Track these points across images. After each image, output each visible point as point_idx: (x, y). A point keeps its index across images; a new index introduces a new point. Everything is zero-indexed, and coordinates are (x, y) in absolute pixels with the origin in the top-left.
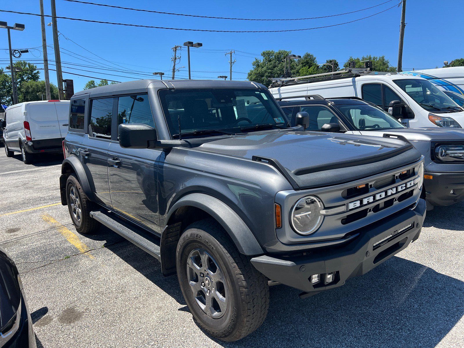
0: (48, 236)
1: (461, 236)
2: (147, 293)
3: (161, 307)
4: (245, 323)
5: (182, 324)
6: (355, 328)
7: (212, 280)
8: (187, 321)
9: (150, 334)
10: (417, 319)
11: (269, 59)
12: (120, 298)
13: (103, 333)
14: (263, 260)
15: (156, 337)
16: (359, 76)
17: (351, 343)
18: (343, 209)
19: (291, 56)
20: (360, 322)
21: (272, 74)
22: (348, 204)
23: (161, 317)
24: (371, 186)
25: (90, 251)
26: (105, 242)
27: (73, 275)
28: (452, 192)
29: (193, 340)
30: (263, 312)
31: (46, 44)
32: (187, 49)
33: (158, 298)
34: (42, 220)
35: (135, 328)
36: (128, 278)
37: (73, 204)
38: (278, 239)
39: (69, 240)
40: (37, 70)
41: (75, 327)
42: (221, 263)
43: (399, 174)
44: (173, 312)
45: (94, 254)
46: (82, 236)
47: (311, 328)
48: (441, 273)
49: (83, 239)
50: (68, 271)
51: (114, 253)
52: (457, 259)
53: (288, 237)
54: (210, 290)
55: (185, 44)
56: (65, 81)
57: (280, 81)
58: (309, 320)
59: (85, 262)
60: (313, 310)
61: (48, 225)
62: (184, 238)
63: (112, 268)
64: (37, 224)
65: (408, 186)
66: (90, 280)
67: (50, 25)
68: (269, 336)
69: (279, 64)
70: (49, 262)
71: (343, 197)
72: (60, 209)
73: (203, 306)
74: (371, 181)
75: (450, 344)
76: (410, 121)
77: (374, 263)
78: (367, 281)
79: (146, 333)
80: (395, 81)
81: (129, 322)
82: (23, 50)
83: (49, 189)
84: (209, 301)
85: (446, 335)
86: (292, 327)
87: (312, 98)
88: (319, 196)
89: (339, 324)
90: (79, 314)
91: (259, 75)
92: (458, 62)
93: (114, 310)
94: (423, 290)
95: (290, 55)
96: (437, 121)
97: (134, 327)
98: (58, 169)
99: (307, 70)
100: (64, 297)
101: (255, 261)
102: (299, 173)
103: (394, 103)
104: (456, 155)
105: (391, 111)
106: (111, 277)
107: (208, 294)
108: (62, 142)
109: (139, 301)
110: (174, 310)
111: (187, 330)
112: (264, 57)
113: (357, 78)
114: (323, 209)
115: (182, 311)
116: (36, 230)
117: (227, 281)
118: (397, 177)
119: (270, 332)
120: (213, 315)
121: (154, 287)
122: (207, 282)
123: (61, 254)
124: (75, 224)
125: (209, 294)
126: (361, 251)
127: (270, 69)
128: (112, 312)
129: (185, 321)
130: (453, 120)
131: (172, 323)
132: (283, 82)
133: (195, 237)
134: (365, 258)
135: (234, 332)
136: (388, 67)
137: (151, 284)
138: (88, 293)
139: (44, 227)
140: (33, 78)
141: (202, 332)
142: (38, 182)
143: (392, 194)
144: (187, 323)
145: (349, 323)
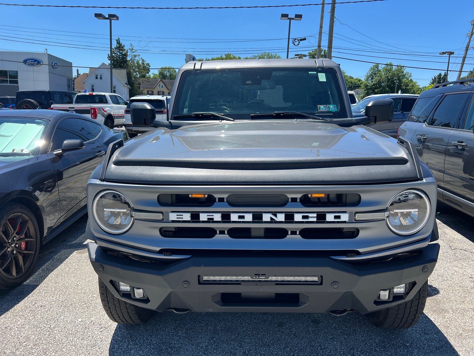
18: (159, 216)
22: (168, 213)
24: (221, 199)
31: (322, 31)
43: (297, 196)
65: (330, 219)
71: (160, 203)
82: (302, 38)
88: (123, 192)
102: (120, 163)
114: (132, 211)
118: (294, 199)
134: (181, 289)
143: (276, 222)
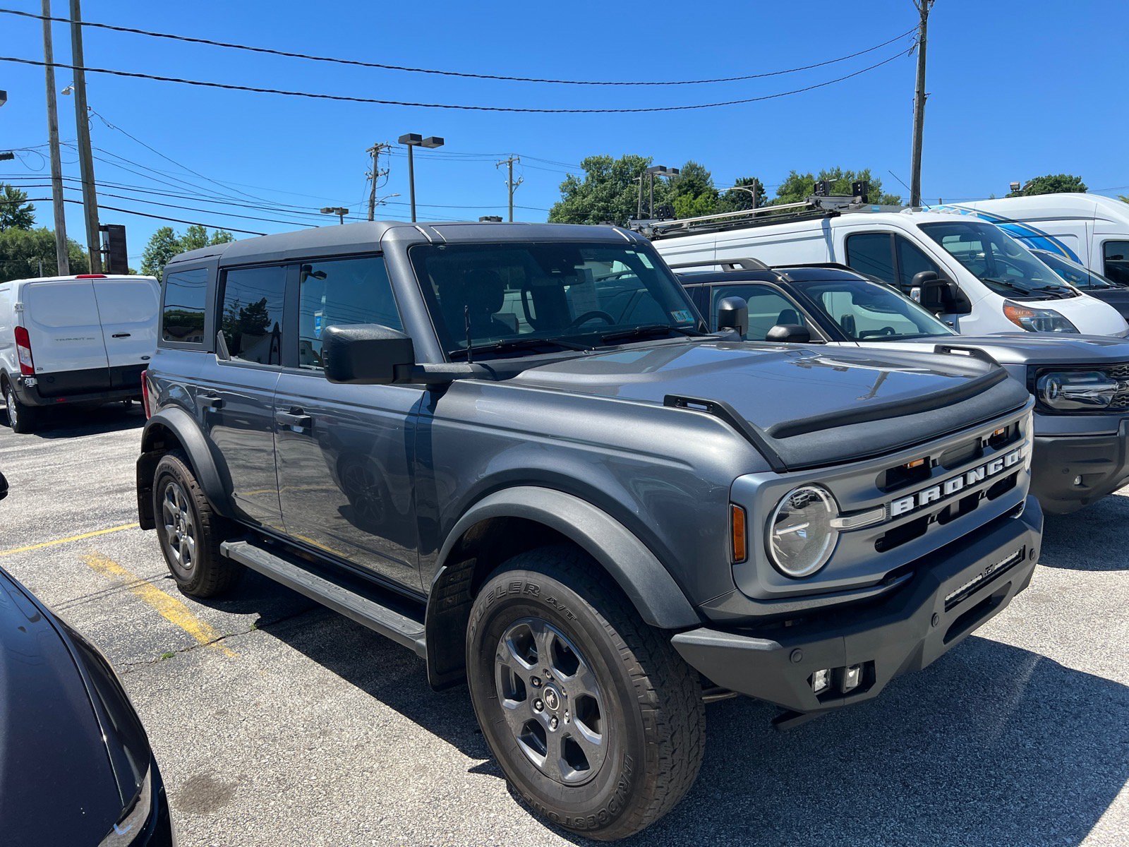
0: (109, 606)
1: (1103, 583)
2: (385, 735)
3: (425, 767)
4: (653, 793)
5: (483, 804)
6: (898, 800)
7: (564, 694)
8: (496, 797)
9: (409, 831)
10: (1036, 773)
11: (600, 176)
12: (320, 750)
13: (294, 832)
14: (702, 638)
15: (427, 838)
16: (838, 214)
17: (895, 834)
18: (879, 515)
19: (655, 169)
20: (908, 786)
21: (608, 212)
22: (889, 504)
23: (429, 790)
24: (934, 461)
25: (223, 640)
26: (256, 616)
27: (192, 698)
28: (1077, 481)
29: (518, 840)
30: (692, 767)
31: (57, 139)
32: (407, 152)
33: (412, 745)
34: (88, 568)
35: (370, 819)
36: (330, 701)
37: (171, 526)
38: (738, 588)
39: (165, 615)
40: (27, 204)
41: (220, 821)
42: (594, 649)
43: (988, 436)
44: (456, 777)
45: (234, 646)
46: (196, 604)
47: (795, 803)
48: (1072, 668)
49: (201, 612)
50: (178, 688)
51: (283, 643)
52: (1104, 637)
53: (760, 581)
54: (556, 718)
55: (402, 140)
56: (105, 228)
57: (649, 227)
58: (787, 784)
59: (216, 667)
60: (791, 761)
61: (106, 580)
62: (491, 596)
63: (286, 678)
64: (77, 577)
65: (1009, 463)
66: (236, 708)
67: (67, 92)
68: (698, 825)
69: (623, 188)
70: (124, 668)
71: (879, 488)
72: (128, 541)
73: (538, 760)
74: (935, 451)
75: (1120, 828)
76: (961, 320)
77: (945, 644)
78: (907, 692)
79: (399, 827)
80: (922, 227)
81: (353, 806)
83: (90, 493)
84: (555, 744)
85: (1108, 807)
86: (751, 801)
87: (737, 267)
88: (828, 484)
89: (858, 790)
90: (225, 789)
91: (577, 215)
92: (1040, 184)
93: (310, 777)
94: (1039, 707)
95: (649, 167)
96: (1023, 319)
97: (366, 815)
98: (103, 444)
99: (690, 202)
100: (178, 751)
101: (682, 641)
102: (783, 432)
103: (925, 278)
104: (1084, 395)
105: (917, 296)
106: (287, 699)
107: (551, 729)
108: (141, 375)
109: (367, 753)
110: (458, 773)
111: (500, 817)
112: (588, 171)
113: (833, 221)
114: (838, 517)
115: (478, 775)
116: (78, 593)
117: (608, 693)
118: (985, 442)
119: (701, 816)
120: (567, 778)
121: (399, 720)
122: (550, 698)
123: (151, 649)
124: (175, 575)
125: (555, 728)
126: (922, 613)
127: (601, 200)
128: (305, 781)
129: (489, 798)
130: (1060, 316)
131: (458, 803)
132: (655, 230)
133: (523, 591)
134: (931, 630)
135: (624, 816)
136: (880, 195)
137: (391, 713)
138: (238, 739)
139: (95, 584)
140: (18, 222)
141: (535, 820)
142: (60, 476)
143: (977, 482)
144: (497, 803)
145: (882, 789)
